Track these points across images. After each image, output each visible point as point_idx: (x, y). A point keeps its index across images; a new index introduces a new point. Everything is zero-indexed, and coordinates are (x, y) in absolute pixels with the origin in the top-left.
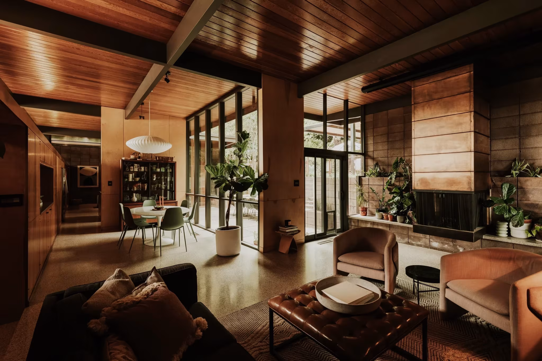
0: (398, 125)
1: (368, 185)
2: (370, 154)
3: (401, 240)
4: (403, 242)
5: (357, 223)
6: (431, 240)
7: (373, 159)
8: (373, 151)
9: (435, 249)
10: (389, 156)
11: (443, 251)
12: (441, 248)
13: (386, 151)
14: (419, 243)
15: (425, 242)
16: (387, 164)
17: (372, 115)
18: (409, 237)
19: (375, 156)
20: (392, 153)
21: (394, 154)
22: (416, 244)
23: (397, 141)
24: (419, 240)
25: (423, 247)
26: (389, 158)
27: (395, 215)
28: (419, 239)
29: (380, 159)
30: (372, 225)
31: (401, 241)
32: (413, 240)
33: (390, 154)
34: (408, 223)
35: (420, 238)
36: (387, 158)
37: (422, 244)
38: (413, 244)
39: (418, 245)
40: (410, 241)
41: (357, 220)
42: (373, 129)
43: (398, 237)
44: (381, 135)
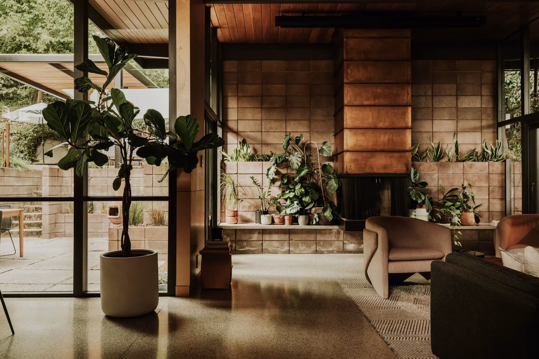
0: (278, 86)
1: (237, 174)
2: (232, 125)
3: (307, 249)
4: (308, 252)
5: (234, 236)
6: (345, 242)
7: (237, 133)
8: (237, 120)
9: (350, 253)
10: (263, 130)
11: (359, 253)
12: (357, 250)
13: (259, 122)
14: (331, 249)
15: (338, 246)
16: (261, 142)
17: (236, 62)
18: (317, 243)
19: (240, 129)
20: (268, 125)
21: (271, 128)
22: (327, 251)
23: (276, 108)
24: (331, 245)
25: (335, 253)
26: (263, 133)
27: (296, 216)
28: (330, 243)
29: (249, 133)
30: (261, 235)
31: (305, 251)
32: (323, 246)
33: (265, 128)
34: (315, 225)
35: (332, 242)
36: (260, 133)
37: (335, 249)
38: (322, 253)
39: (329, 252)
40: (319, 249)
41: (234, 231)
42: (237, 84)
43: (302, 245)
44: (249, 96)
